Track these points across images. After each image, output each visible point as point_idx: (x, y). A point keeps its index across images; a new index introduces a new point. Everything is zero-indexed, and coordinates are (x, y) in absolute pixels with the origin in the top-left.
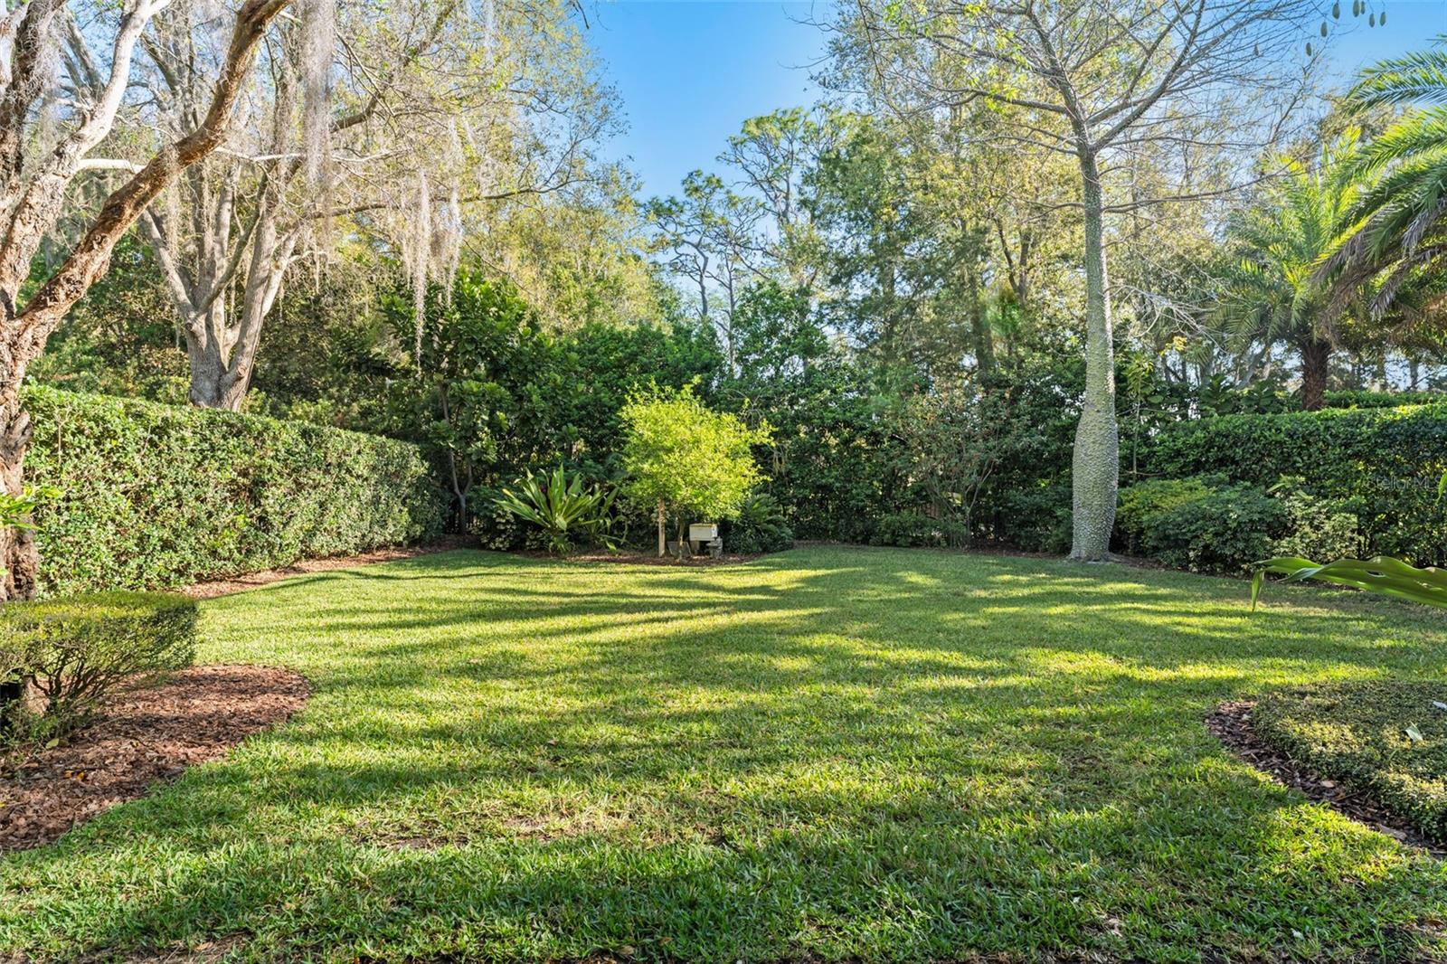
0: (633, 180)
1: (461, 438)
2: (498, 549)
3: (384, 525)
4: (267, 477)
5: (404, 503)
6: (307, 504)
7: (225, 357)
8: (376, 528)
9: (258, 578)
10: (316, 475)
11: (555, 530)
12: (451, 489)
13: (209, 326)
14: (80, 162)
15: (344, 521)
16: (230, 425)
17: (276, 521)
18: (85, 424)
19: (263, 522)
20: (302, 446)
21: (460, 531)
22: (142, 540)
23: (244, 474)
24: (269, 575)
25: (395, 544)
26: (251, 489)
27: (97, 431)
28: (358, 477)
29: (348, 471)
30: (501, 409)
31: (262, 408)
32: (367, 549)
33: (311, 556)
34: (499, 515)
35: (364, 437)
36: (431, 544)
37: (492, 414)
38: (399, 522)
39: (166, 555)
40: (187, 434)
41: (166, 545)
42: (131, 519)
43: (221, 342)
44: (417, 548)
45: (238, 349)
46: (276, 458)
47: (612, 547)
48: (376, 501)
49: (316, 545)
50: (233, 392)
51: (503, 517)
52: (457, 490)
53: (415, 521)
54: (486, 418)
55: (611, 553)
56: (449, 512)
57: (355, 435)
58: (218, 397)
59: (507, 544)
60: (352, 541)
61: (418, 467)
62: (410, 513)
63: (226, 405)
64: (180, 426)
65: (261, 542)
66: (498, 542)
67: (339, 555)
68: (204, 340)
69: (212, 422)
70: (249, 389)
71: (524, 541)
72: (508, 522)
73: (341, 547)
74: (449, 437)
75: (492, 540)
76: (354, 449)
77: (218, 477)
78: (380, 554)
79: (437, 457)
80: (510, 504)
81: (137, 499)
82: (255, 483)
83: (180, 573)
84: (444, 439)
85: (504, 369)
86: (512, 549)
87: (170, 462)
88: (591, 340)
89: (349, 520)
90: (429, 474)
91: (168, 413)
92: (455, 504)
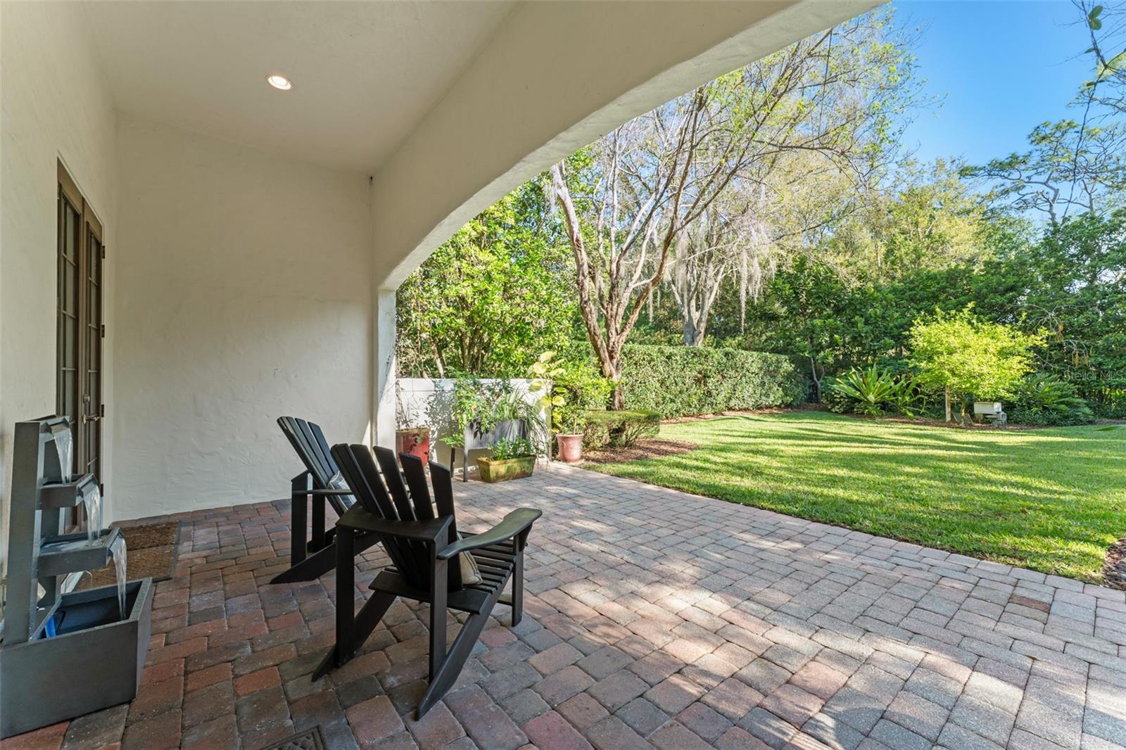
0: (957, 162)
1: (813, 351)
2: (836, 412)
3: (767, 396)
4: (709, 374)
5: (779, 385)
6: (727, 386)
7: (695, 322)
8: (763, 398)
9: (706, 416)
10: (732, 373)
11: (868, 402)
12: (812, 378)
13: (689, 312)
14: (632, 286)
15: (746, 395)
16: (695, 354)
17: (714, 392)
18: (646, 357)
19: (709, 394)
20: (725, 360)
21: (817, 401)
22: (664, 398)
23: (700, 373)
24: (711, 416)
25: (776, 406)
26: (702, 379)
27: (649, 359)
28: (752, 373)
29: (748, 371)
30: (837, 333)
31: (713, 343)
32: (759, 408)
33: (730, 409)
34: (836, 393)
35: (755, 354)
36: (798, 407)
37: (831, 336)
38: (776, 395)
39: (672, 405)
40: (678, 358)
41: (672, 401)
42: (662, 391)
43: (694, 318)
44: (790, 409)
45: (700, 321)
46: (712, 366)
47: (910, 414)
48: (763, 384)
49: (732, 404)
50: (698, 338)
51: (839, 394)
52: (815, 379)
53: (786, 395)
54: (827, 339)
55: (910, 418)
56: (809, 391)
57: (751, 353)
58: (693, 341)
59: (842, 409)
60: (751, 404)
61: (787, 367)
62: (783, 390)
63: (695, 345)
64: (676, 355)
65: (708, 402)
66: (836, 409)
67: (746, 410)
68: (687, 318)
69: (687, 352)
70: (705, 337)
71: (853, 408)
72: (842, 397)
73: (745, 406)
74: (805, 351)
75: (833, 407)
76: (750, 361)
77: (690, 374)
78: (767, 411)
79: (801, 363)
80: (841, 387)
81: (662, 383)
82: (705, 377)
83: (677, 411)
84: (803, 352)
85: (844, 309)
86: (845, 413)
87: (672, 369)
88: (912, 282)
89: (748, 393)
90: (795, 371)
91: (672, 350)
92: (815, 387)
